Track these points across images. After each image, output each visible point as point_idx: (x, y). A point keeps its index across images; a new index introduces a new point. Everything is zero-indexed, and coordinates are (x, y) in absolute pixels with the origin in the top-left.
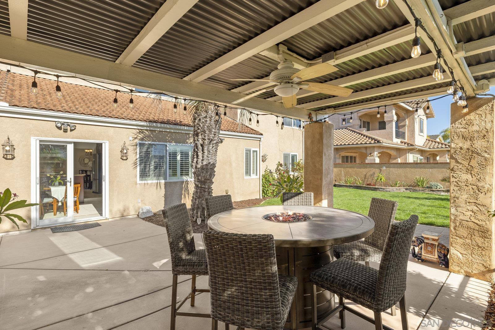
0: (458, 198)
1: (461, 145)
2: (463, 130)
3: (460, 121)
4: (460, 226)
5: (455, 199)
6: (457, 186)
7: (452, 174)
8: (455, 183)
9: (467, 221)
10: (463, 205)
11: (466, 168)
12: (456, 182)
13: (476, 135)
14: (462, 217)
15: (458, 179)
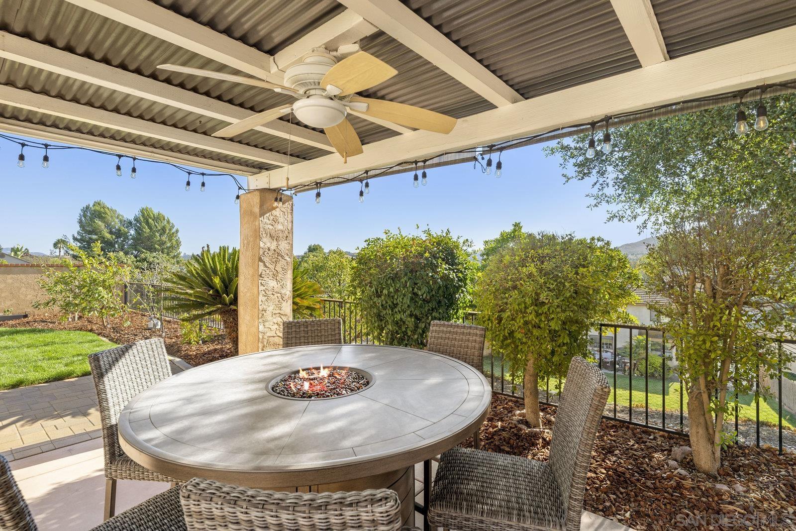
0: (265, 311)
1: (268, 245)
2: (271, 227)
3: (268, 215)
4: (267, 345)
5: (263, 312)
6: (265, 296)
7: (260, 281)
8: (263, 293)
9: (274, 337)
10: (270, 318)
11: (272, 273)
12: (264, 291)
13: (281, 235)
14: (269, 334)
15: (266, 287)
